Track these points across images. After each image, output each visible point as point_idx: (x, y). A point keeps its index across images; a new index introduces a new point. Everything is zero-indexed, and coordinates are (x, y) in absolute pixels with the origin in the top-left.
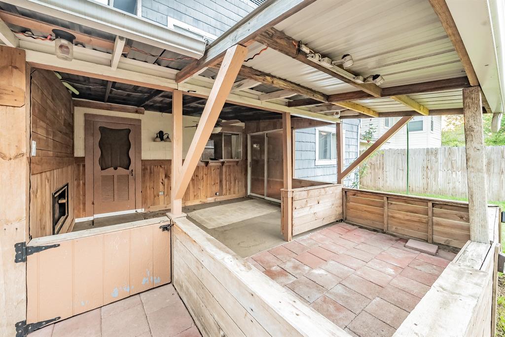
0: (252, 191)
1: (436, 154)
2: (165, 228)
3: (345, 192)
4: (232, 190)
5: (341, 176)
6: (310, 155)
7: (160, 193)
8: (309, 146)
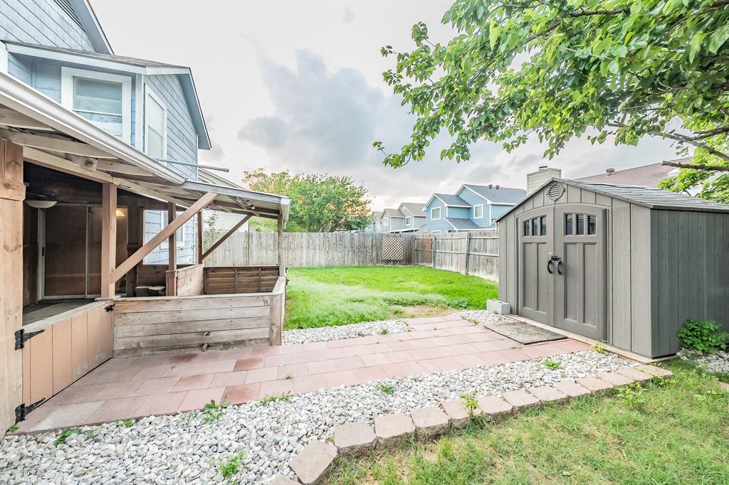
0: (46, 293)
2: (109, 309)
5: (201, 258)
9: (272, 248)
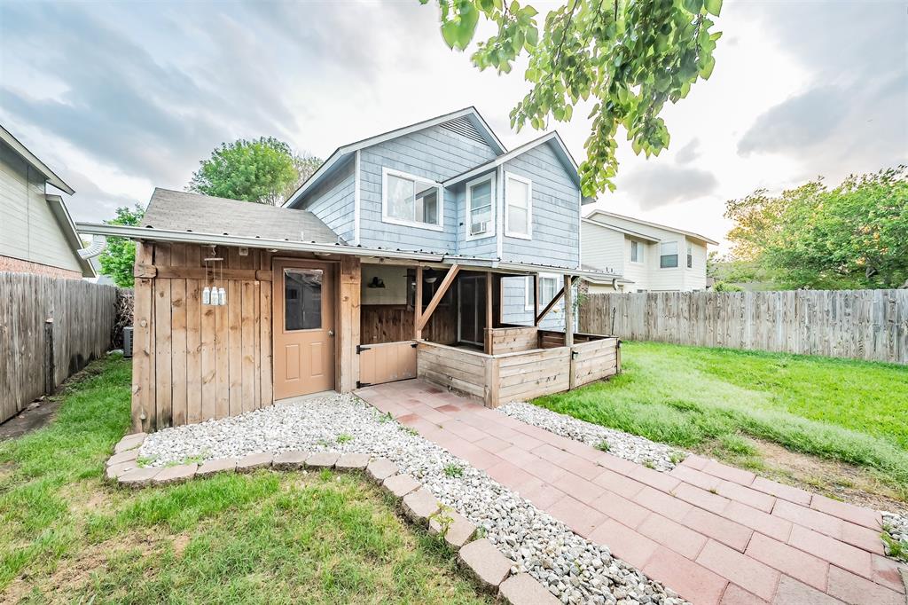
0: (462, 338)
1: (656, 299)
2: (414, 346)
3: (540, 333)
4: (441, 336)
5: (537, 320)
6: (520, 301)
7: (375, 337)
8: (518, 292)
9: (687, 315)
